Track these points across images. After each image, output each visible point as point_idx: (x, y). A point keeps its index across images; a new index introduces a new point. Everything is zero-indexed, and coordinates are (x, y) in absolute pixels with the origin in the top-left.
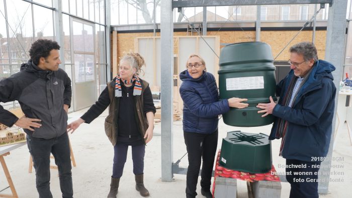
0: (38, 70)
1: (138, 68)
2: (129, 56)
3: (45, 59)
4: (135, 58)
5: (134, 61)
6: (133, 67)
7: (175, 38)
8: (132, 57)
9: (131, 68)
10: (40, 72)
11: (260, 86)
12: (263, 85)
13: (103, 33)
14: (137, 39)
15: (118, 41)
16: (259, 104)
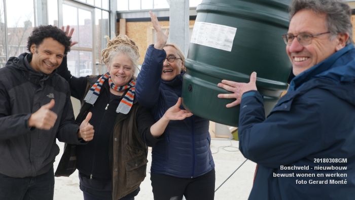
10: (30, 72)
11: (225, 45)
12: (231, 45)
13: (107, 23)
14: (151, 30)
15: (126, 32)
16: (224, 81)
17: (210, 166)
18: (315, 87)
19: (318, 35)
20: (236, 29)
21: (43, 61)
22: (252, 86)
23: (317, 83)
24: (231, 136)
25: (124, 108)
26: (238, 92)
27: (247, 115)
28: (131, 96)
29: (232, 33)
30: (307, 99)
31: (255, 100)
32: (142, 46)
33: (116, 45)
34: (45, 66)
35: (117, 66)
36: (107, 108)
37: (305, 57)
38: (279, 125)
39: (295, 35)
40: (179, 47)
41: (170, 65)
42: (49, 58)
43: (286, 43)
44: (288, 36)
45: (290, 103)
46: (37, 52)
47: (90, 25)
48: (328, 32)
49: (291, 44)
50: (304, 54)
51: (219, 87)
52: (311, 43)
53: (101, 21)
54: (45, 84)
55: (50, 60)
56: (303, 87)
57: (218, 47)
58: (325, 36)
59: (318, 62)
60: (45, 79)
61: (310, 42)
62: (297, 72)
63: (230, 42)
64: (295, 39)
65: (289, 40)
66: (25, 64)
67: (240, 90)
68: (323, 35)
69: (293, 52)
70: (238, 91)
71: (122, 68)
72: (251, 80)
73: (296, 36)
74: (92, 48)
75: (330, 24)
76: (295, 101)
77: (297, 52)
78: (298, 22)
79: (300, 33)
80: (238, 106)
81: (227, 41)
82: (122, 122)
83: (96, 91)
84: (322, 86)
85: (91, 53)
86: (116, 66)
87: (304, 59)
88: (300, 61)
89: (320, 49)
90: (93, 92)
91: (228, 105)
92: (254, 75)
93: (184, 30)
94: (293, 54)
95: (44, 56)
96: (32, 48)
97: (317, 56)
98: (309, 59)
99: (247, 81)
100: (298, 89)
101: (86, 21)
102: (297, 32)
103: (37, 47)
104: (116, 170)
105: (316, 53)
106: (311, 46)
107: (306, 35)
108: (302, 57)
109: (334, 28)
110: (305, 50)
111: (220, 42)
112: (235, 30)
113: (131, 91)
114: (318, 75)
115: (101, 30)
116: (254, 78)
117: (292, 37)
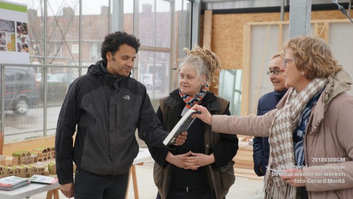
0: (105, 73)
1: (209, 74)
2: (195, 57)
3: (113, 55)
4: (204, 59)
5: (202, 65)
6: (202, 74)
7: (313, 24)
8: (199, 58)
9: (198, 74)
10: (106, 75)
15: (213, 28)
32: (232, 46)
41: (275, 78)
46: (114, 60)
54: (119, 86)
60: (118, 80)
66: (101, 69)
74: (169, 48)
85: (168, 54)
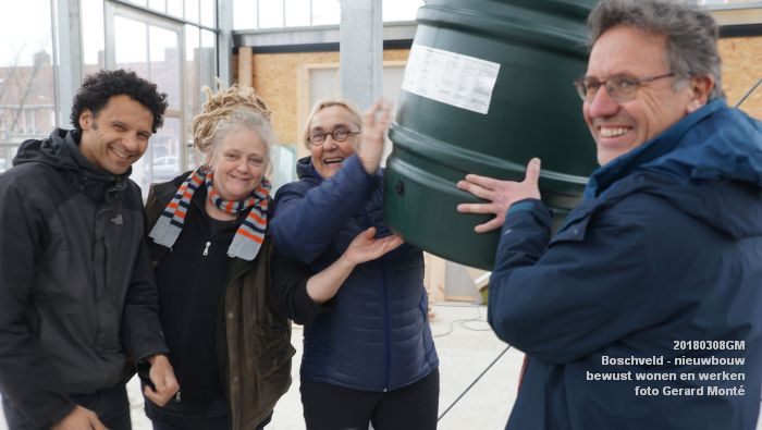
11: (474, 101)
12: (487, 100)
13: (211, 55)
14: (306, 71)
15: (254, 76)
16: (470, 177)
17: (427, 365)
18: (637, 191)
19: (650, 80)
20: (498, 66)
21: (109, 146)
22: (528, 189)
23: (642, 182)
24: (480, 297)
25: (244, 247)
26: (498, 201)
27: (509, 249)
28: (259, 220)
29: (490, 74)
30: (620, 216)
31: (531, 219)
32: (287, 106)
33: (228, 108)
34: (113, 156)
35: (234, 155)
36: (206, 251)
37: (624, 127)
38: (562, 272)
39: (602, 80)
40: (356, 108)
41: (338, 147)
42: (121, 139)
43: (582, 97)
44: (586, 83)
45: (584, 224)
46: (95, 127)
47: (176, 61)
48: (671, 75)
49: (593, 99)
50: (620, 120)
51: (461, 189)
52: (634, 98)
53: (198, 52)
55: (124, 142)
56: (615, 189)
57: (460, 104)
58: (664, 82)
59: (651, 137)
60: (119, 187)
61: (633, 95)
62: (605, 157)
63: (487, 94)
64: (602, 89)
65: (588, 92)
67: (504, 197)
68: (659, 80)
69: (599, 116)
70: (500, 198)
71: (244, 159)
72: (528, 175)
73: (604, 83)
74: (178, 109)
75: (673, 56)
76: (596, 219)
77: (607, 117)
78: (607, 54)
79: (612, 77)
80: (497, 231)
81: (479, 90)
82: (242, 279)
83: (176, 218)
84: (652, 188)
85: (177, 120)
86: (232, 156)
87: (620, 131)
88: (613, 137)
89: (653, 110)
90: (170, 220)
91: (480, 228)
92: (535, 165)
93: (372, 71)
94: (598, 122)
95: (111, 135)
96: (84, 118)
97: (648, 125)
98: (632, 132)
99: (520, 177)
100: (602, 195)
101: (168, 52)
102: (606, 75)
103: (94, 117)
104: (236, 379)
105: (646, 117)
106: (635, 103)
107: (625, 81)
108: (618, 127)
109: (683, 65)
110: (622, 112)
111: (464, 94)
112: (495, 67)
113: (259, 208)
114: (645, 166)
115: (198, 72)
116: (534, 172)
117: (595, 84)
